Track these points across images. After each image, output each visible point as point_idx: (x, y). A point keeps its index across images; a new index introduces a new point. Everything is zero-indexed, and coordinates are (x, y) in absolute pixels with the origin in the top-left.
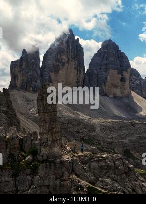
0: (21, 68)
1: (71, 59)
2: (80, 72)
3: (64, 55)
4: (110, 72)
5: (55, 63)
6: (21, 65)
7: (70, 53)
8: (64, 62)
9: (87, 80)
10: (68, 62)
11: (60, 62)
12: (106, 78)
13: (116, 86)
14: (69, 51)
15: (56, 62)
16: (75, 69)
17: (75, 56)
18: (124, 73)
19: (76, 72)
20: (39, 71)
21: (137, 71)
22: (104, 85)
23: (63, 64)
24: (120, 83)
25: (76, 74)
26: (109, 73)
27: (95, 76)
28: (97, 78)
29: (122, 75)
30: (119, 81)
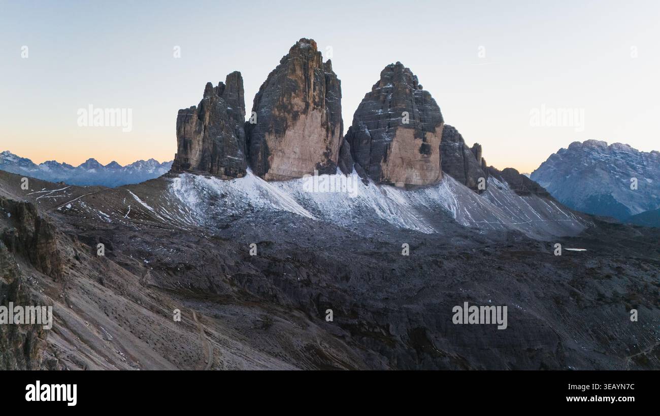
0: (200, 125)
1: (312, 105)
2: (333, 133)
3: (297, 96)
4: (398, 133)
5: (277, 113)
6: (201, 117)
7: (311, 92)
8: (297, 112)
9: (348, 150)
10: (305, 111)
11: (289, 112)
12: (388, 147)
13: (410, 165)
14: (309, 87)
15: (279, 111)
16: (322, 125)
17: (321, 100)
18: (429, 135)
19: (324, 132)
20: (241, 130)
21: (456, 131)
22: (385, 161)
23: (295, 117)
24: (419, 156)
25: (323, 137)
26: (394, 135)
27: (365, 142)
28: (369, 145)
29: (424, 140)
30: (416, 151)
